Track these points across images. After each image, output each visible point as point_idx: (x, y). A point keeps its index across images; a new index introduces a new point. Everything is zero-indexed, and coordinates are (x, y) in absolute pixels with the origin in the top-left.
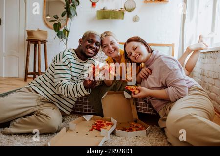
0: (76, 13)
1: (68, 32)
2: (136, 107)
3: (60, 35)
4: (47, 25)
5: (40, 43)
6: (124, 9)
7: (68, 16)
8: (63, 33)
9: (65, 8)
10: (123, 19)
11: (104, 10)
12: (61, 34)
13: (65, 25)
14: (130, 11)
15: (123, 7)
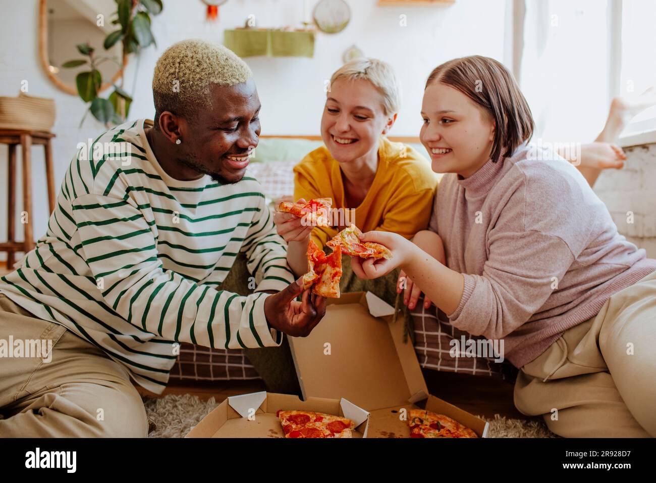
0: (153, 41)
1: (129, 100)
2: (416, 351)
3: (101, 113)
4: (51, 78)
5: (28, 139)
6: (314, 27)
7: (127, 50)
8: (111, 106)
9: (115, 23)
10: (311, 55)
11: (247, 26)
12: (105, 109)
13: (114, 80)
14: (332, 31)
15: (308, 19)
